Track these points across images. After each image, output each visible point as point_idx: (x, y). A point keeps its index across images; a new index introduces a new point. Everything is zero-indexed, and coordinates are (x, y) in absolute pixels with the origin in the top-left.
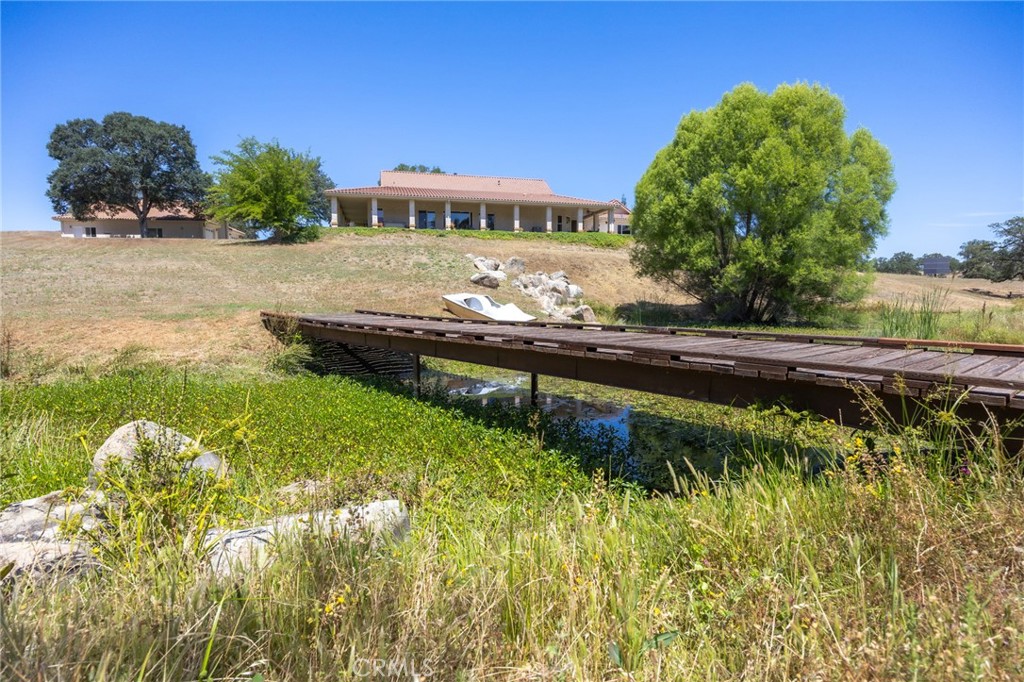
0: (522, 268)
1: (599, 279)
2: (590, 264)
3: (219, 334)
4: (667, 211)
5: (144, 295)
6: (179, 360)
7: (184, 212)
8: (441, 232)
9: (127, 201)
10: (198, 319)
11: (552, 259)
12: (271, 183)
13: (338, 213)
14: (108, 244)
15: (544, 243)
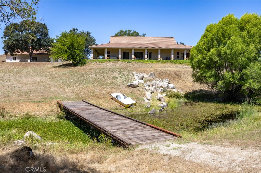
0: (154, 77)
1: (186, 80)
2: (183, 74)
3: (47, 107)
4: (199, 60)
5: (30, 93)
6: (37, 115)
7: (44, 52)
8: (129, 60)
9: (27, 49)
10: (43, 103)
11: (168, 72)
12: (71, 46)
13: (94, 54)
14: (20, 65)
15: (169, 64)
